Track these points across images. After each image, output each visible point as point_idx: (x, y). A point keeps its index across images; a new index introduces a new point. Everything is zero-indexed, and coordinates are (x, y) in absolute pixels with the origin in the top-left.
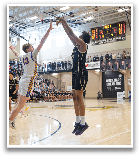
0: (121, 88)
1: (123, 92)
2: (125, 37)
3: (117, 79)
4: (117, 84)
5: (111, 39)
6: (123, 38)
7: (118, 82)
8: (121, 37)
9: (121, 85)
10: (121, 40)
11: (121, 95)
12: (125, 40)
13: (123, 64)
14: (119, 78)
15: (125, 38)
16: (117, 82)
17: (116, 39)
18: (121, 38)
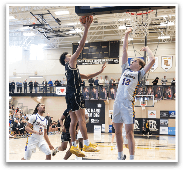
0: (99, 121)
1: (101, 125)
2: (118, 59)
3: (95, 109)
4: (94, 115)
5: (100, 60)
6: (115, 61)
7: (96, 113)
8: (114, 60)
9: (99, 117)
10: (113, 63)
11: (99, 128)
12: (118, 63)
13: (113, 92)
14: (98, 108)
15: (118, 61)
16: (94, 113)
17: (107, 60)
18: (112, 61)
